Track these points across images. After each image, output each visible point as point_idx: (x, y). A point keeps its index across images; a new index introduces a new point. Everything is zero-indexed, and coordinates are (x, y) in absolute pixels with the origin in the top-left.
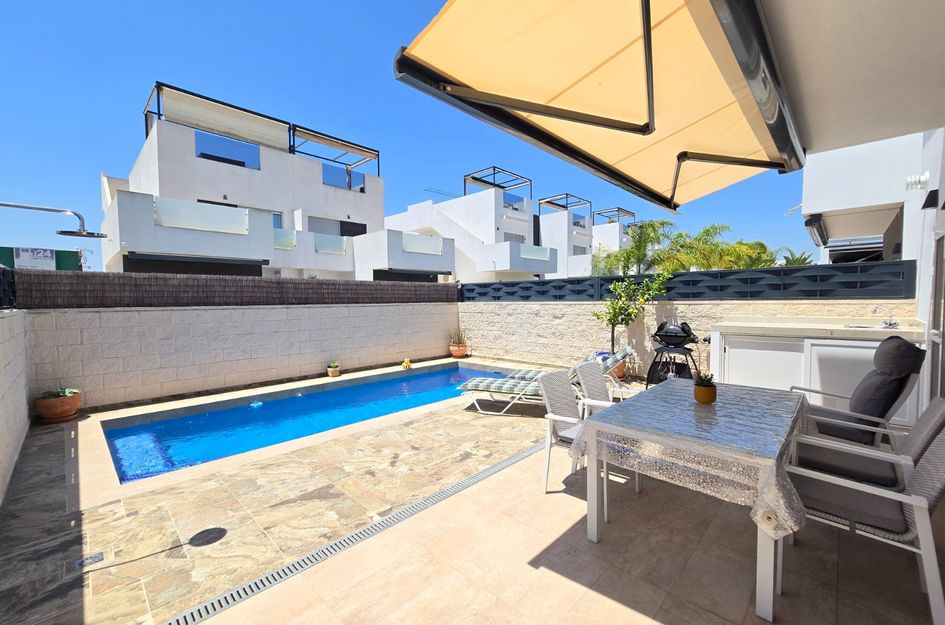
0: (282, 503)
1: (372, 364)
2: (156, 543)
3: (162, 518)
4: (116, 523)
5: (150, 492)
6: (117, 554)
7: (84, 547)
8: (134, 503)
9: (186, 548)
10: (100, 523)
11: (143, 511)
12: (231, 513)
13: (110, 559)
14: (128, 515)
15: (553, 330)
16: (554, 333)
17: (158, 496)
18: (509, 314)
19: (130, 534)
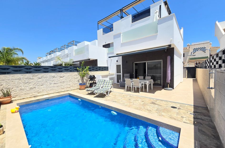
0: (158, 105)
2: (181, 111)
3: (178, 113)
4: (187, 117)
5: (176, 120)
6: (188, 113)
7: (193, 116)
8: (181, 119)
9: (178, 108)
10: (189, 119)
11: (180, 116)
12: (167, 108)
13: (189, 113)
14: (183, 117)
15: (60, 81)
16: (61, 82)
17: (175, 118)
18: (39, 78)
19: (184, 114)
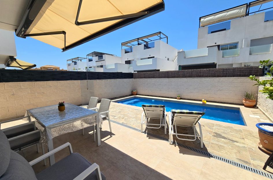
1: (195, 99)
